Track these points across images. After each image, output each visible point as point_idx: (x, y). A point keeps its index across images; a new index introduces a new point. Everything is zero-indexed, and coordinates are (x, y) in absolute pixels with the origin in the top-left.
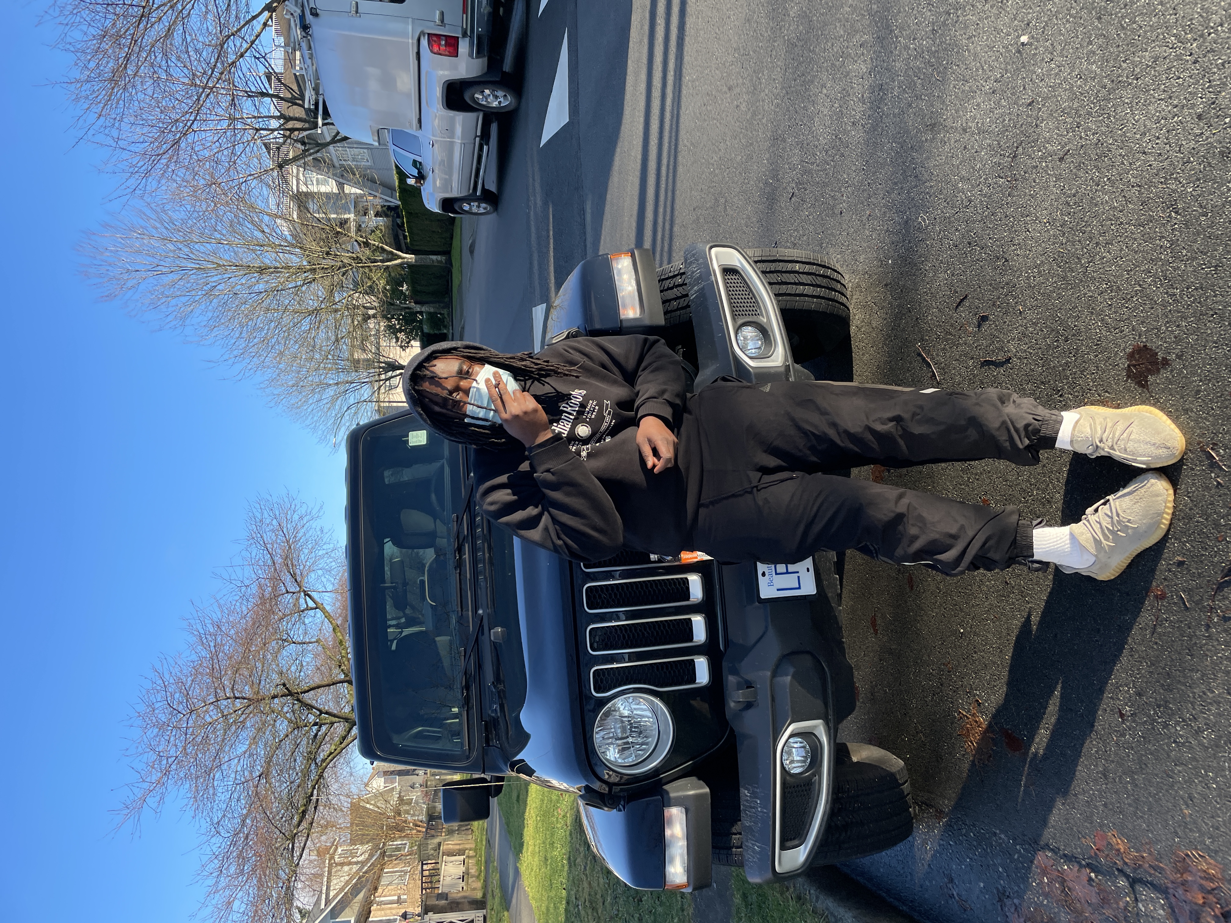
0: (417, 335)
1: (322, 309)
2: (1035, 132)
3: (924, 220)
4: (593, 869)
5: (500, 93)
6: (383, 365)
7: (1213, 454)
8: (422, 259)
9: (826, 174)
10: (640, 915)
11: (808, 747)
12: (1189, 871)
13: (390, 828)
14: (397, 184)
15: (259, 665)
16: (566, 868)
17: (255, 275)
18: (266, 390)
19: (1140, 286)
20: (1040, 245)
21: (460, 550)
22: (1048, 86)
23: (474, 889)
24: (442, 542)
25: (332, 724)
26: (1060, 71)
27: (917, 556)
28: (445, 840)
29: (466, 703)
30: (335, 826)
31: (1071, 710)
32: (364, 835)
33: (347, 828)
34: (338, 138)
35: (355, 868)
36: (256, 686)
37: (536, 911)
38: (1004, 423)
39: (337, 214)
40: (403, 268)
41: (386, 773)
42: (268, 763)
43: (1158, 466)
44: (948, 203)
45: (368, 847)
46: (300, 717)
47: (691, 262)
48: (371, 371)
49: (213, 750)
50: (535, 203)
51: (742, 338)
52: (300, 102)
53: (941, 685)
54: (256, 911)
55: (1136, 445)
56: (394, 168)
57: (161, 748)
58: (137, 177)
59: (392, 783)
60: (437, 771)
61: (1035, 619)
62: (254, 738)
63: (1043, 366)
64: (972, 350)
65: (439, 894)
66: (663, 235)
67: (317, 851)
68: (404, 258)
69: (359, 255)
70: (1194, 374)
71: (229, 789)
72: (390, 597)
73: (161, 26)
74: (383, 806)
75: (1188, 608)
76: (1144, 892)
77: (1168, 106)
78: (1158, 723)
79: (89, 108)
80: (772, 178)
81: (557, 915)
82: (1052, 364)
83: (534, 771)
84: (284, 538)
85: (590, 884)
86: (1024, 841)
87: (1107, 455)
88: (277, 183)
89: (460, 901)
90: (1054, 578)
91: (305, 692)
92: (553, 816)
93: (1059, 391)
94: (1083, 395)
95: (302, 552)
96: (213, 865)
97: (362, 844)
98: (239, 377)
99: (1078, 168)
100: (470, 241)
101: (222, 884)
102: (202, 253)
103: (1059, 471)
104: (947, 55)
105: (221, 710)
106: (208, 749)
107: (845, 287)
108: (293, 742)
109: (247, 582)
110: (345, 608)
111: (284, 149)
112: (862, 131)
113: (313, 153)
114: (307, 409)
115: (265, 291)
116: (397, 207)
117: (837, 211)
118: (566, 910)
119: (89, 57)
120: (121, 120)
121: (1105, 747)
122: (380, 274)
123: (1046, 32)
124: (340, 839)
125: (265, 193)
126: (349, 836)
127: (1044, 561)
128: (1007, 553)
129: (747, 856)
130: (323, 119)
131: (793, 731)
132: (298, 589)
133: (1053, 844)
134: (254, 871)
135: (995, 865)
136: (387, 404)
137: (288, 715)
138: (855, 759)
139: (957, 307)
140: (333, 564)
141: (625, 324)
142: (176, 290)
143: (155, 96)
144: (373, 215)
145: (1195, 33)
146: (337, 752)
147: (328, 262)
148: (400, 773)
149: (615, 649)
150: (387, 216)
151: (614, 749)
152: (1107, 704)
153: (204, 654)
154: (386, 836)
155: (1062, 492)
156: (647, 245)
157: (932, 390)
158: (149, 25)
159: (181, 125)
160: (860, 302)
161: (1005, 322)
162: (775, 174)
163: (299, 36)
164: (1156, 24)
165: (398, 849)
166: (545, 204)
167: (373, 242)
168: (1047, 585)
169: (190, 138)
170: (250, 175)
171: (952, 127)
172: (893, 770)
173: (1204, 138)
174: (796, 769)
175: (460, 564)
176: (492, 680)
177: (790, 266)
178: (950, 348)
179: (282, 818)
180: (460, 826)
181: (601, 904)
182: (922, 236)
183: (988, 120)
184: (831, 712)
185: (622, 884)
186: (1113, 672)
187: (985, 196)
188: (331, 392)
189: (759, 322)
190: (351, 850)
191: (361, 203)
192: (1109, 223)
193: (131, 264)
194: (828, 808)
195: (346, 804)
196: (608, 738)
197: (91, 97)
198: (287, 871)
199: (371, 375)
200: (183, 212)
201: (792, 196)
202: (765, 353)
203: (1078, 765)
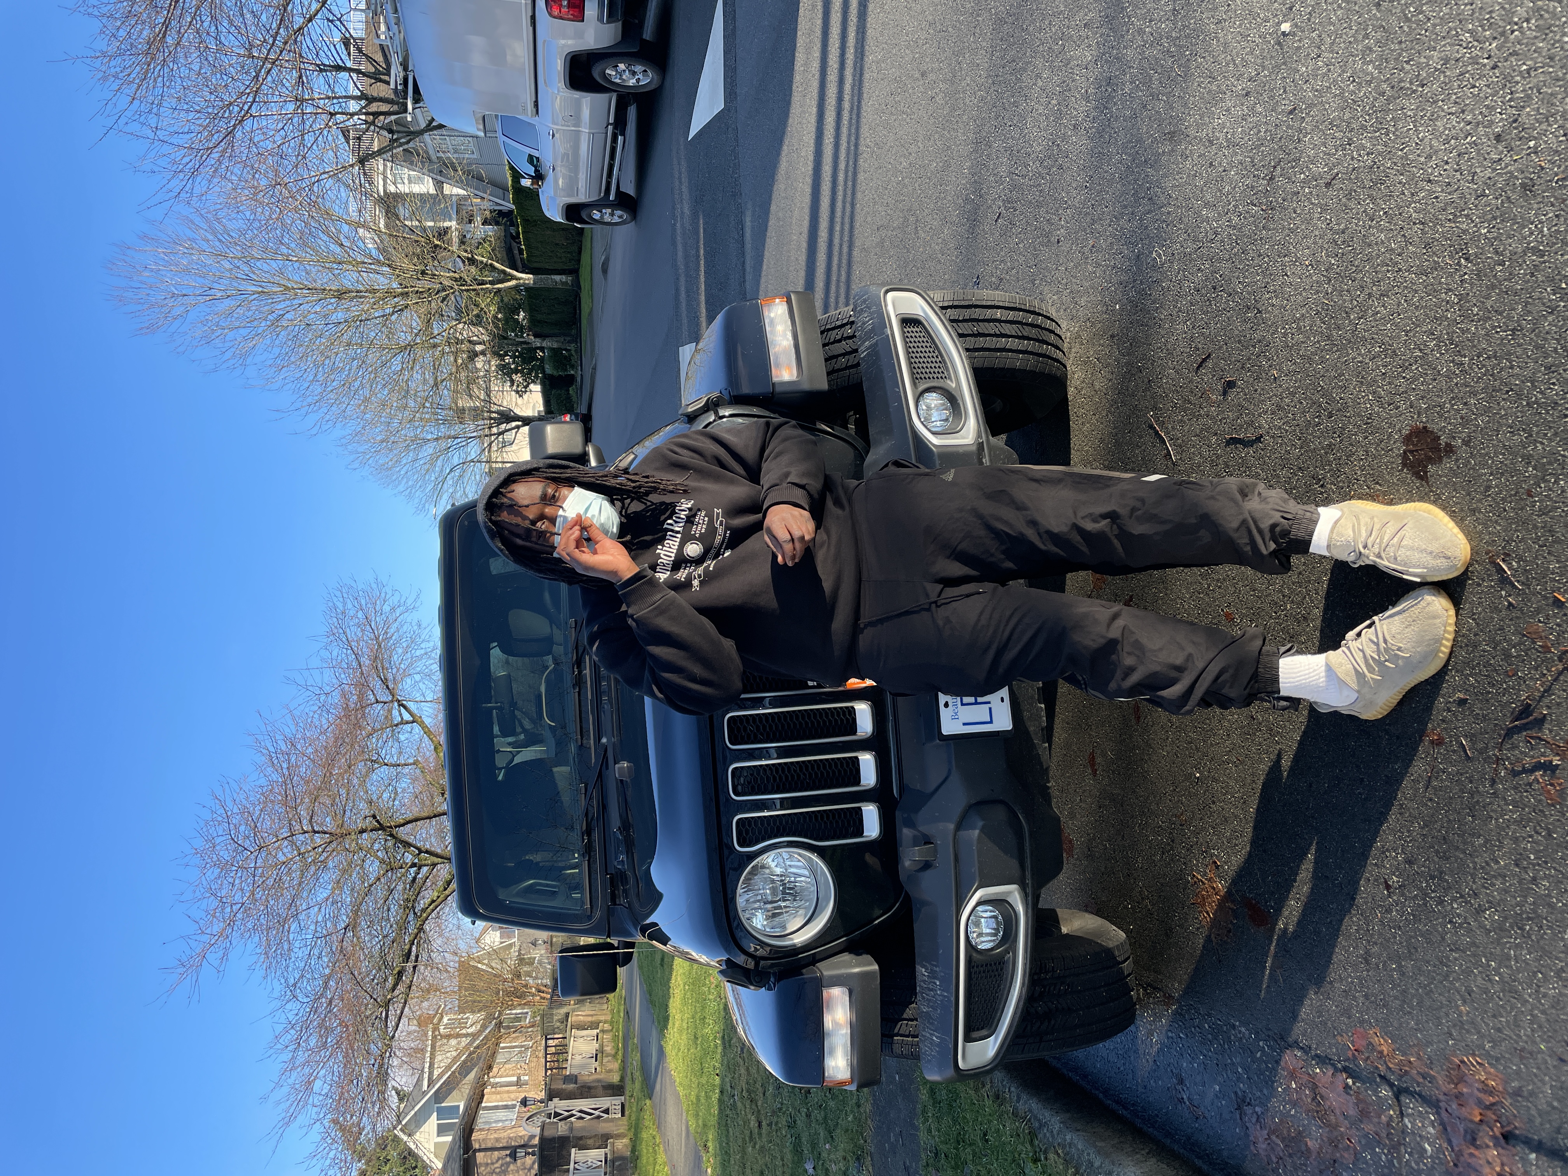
0: (537, 377)
1: (417, 344)
2: (1296, 148)
3: (1159, 256)
5: (639, 68)
6: (494, 415)
7: (1504, 566)
8: (541, 280)
9: (1041, 191)
10: (808, 1109)
11: (1000, 917)
12: (1465, 1081)
13: (508, 993)
14: (510, 183)
15: (343, 792)
16: (720, 1050)
17: (332, 301)
18: (349, 447)
19: (1420, 350)
20: (1300, 294)
21: (579, 663)
22: (1313, 90)
23: (610, 1071)
24: (560, 650)
25: (434, 865)
26: (1329, 70)
27: (1133, 691)
28: (574, 1011)
29: (588, 850)
30: (439, 990)
31: (1327, 877)
32: (475, 1002)
33: (454, 992)
34: (434, 124)
35: (465, 1041)
36: (339, 817)
37: (683, 1099)
38: (1244, 522)
39: (435, 222)
40: (519, 291)
42: (356, 913)
43: (1436, 579)
44: (1189, 235)
45: (481, 1016)
46: (394, 857)
47: (862, 310)
48: (480, 423)
49: (288, 895)
50: (683, 213)
51: (924, 407)
52: (386, 78)
53: (1173, 841)
54: (343, 1093)
55: (1408, 553)
56: (506, 165)
57: (223, 893)
58: (181, 176)
59: (509, 937)
60: (553, 933)
61: (1286, 763)
62: (338, 882)
63: (1301, 448)
64: (1215, 423)
65: (566, 1076)
66: (840, 260)
67: (418, 1020)
68: (519, 279)
69: (462, 275)
70: (1484, 465)
71: (308, 943)
74: (499, 967)
75: (1469, 758)
76: (1411, 1105)
77: (1459, 123)
78: (1431, 898)
79: (120, 88)
80: (974, 193)
81: (709, 1106)
82: (1312, 446)
83: (669, 939)
84: (372, 636)
85: (748, 1069)
86: (1269, 1036)
87: (1372, 563)
88: (358, 183)
89: (592, 1085)
90: (1308, 715)
91: (399, 826)
93: (1320, 480)
94: (1348, 486)
95: (394, 652)
96: (289, 1037)
97: (473, 1012)
98: (314, 431)
99: (1349, 196)
100: (603, 258)
101: (301, 1059)
102: (265, 272)
103: (1318, 581)
104: (1191, 43)
105: (297, 847)
106: (282, 895)
107: (1061, 338)
108: (386, 887)
109: (327, 689)
111: (366, 138)
112: (1086, 137)
113: (403, 144)
114: (399, 471)
115: (345, 322)
116: (511, 212)
117: (1054, 239)
118: (719, 1100)
119: (118, 24)
120: (160, 105)
121: (1368, 925)
122: (488, 300)
123: (1313, 20)
124: (445, 1006)
125: (343, 194)
126: (457, 1002)
127: (1294, 696)
128: (1245, 689)
129: (924, 1048)
130: (414, 101)
131: (981, 898)
132: (390, 698)
133: (1304, 1042)
134: (339, 1044)
135: (1233, 1064)
137: (379, 854)
138: (1064, 930)
139: (1198, 368)
141: (778, 389)
142: (233, 319)
143: (204, 71)
144: (480, 223)
145: (1495, 30)
146: (440, 900)
147: (424, 284)
149: (763, 794)
150: (497, 223)
151: (762, 915)
152: (1370, 872)
153: (275, 776)
154: (503, 1003)
155: (1321, 606)
157: (1157, 477)
159: (236, 109)
160: (1081, 357)
161: (1256, 391)
162: (977, 186)
164: (1447, 16)
165: (517, 1019)
166: (695, 216)
167: (479, 258)
168: (1300, 725)
169: (248, 124)
170: (324, 173)
171: (1196, 137)
172: (1111, 945)
173: (1503, 165)
174: (985, 943)
175: (579, 682)
176: (618, 824)
177: (989, 313)
178: (1189, 420)
179: (373, 980)
182: (1156, 276)
183: (1240, 130)
184: (1028, 874)
185: (774, 1080)
186: (1378, 833)
187: (1234, 228)
188: (429, 449)
189: (946, 387)
190: (460, 1019)
191: (464, 207)
192: (1385, 268)
193: (178, 286)
194: (1024, 992)
195: (452, 963)
196: (755, 902)
197: (121, 75)
198: (380, 1044)
199: (480, 428)
200: (241, 221)
201: (998, 217)
202: (953, 427)
203: (1334, 946)
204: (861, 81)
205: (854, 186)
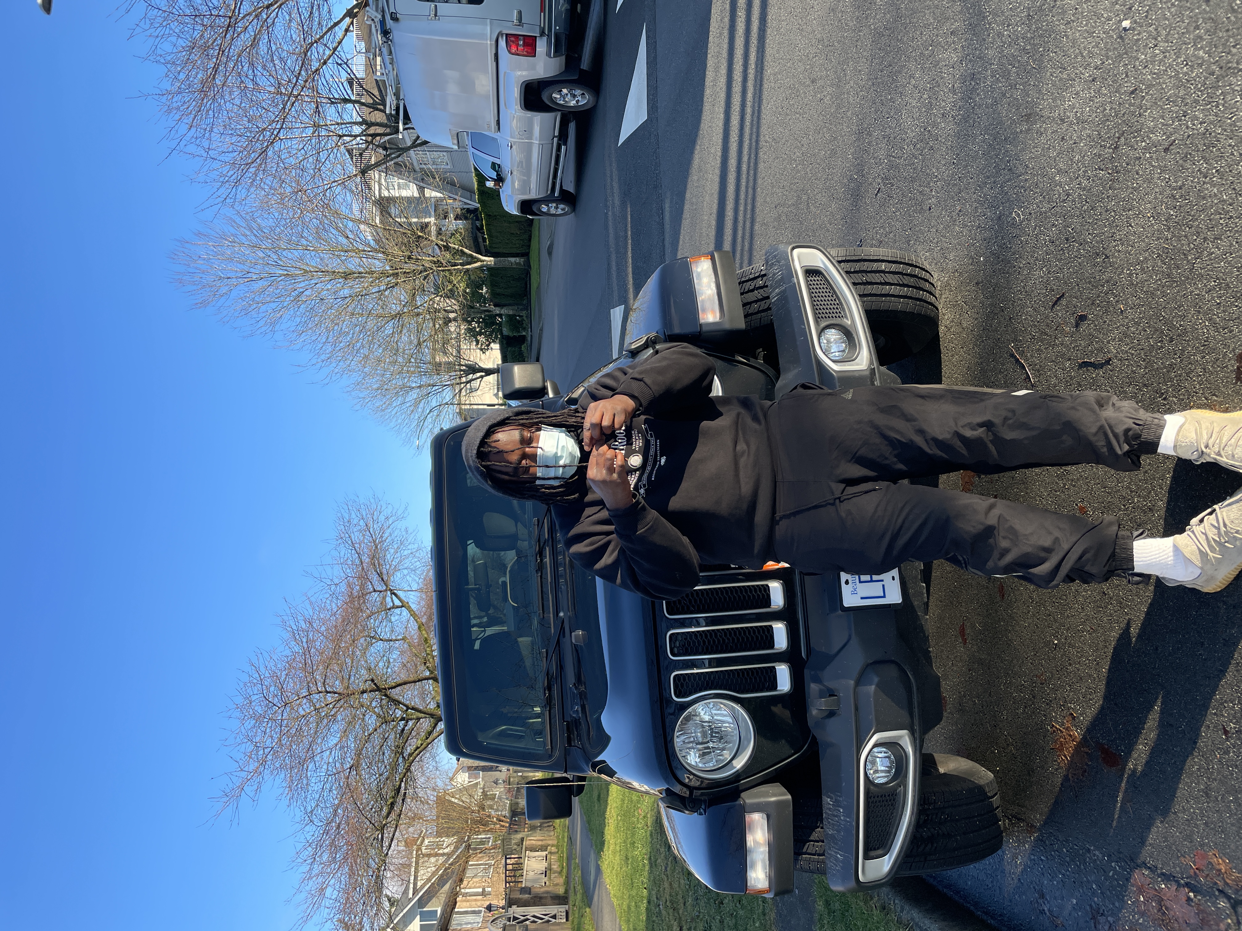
0: (496, 337)
1: (404, 313)
2: (1138, 122)
3: (1018, 215)
4: (673, 871)
5: (578, 92)
6: (464, 368)
8: (500, 261)
9: (914, 169)
10: (721, 917)
11: (892, 757)
13: (475, 822)
14: (476, 186)
15: (348, 661)
16: (647, 868)
17: (340, 281)
18: (353, 393)
20: (1143, 241)
21: (541, 553)
22: (1152, 73)
23: (557, 885)
24: (524, 545)
25: (418, 719)
26: (1165, 57)
27: (1007, 569)
28: (528, 836)
29: (549, 703)
30: (422, 818)
31: (1171, 725)
32: (449, 828)
33: (434, 821)
34: (418, 142)
35: (441, 859)
36: (346, 681)
37: (617, 908)
38: (1101, 427)
39: (418, 218)
40: (483, 271)
41: (470, 768)
42: (359, 754)
44: (1044, 197)
45: (453, 839)
46: (388, 713)
47: (772, 263)
48: (452, 374)
49: (306, 742)
50: (614, 203)
51: (825, 341)
52: (382, 107)
53: (1034, 697)
54: (348, 898)
56: (473, 170)
57: (258, 739)
58: (227, 186)
59: (476, 778)
60: (519, 768)
61: (1134, 631)
62: (345, 731)
63: (1146, 368)
64: (1068, 351)
65: (522, 888)
66: (744, 234)
67: (405, 842)
68: (483, 261)
69: (439, 259)
71: (322, 780)
72: (474, 598)
73: (247, 35)
74: (467, 800)
79: (181, 119)
80: (857, 173)
81: (639, 914)
82: (1156, 366)
83: (615, 773)
84: (371, 539)
85: (671, 884)
86: (1120, 858)
87: (1213, 461)
88: (360, 189)
89: (542, 895)
90: (1155, 589)
91: (392, 688)
92: (634, 816)
93: (1163, 394)
94: (1188, 398)
95: (388, 552)
96: (307, 853)
97: (448, 836)
98: (326, 381)
99: (1185, 159)
100: (549, 243)
101: (315, 872)
102: (289, 259)
103: (1163, 478)
104: (1044, 41)
105: (313, 704)
106: (302, 741)
107: (934, 286)
108: (382, 736)
109: (336, 581)
110: (429, 607)
111: (366, 154)
112: (953, 123)
113: (395, 158)
114: (391, 412)
115: (350, 296)
116: (476, 209)
117: (925, 207)
118: (647, 909)
119: (179, 69)
120: (211, 131)
121: (1208, 764)
122: (460, 277)
123: (1149, 17)
124: (427, 831)
125: (349, 198)
126: (435, 828)
127: (1145, 573)
128: (1104, 567)
129: (829, 864)
130: (404, 124)
131: (877, 741)
132: (384, 588)
133: (1151, 862)
134: (345, 859)
135: (1088, 881)
136: (468, 407)
137: (376, 710)
138: (942, 770)
139: (1053, 306)
140: (418, 563)
141: (704, 329)
142: (265, 296)
143: (243, 105)
144: (453, 219)
146: (423, 746)
147: (410, 267)
148: (484, 769)
149: (695, 655)
150: (466, 218)
151: (695, 754)
152: (1210, 721)
153: (296, 649)
154: (471, 830)
155: (1165, 499)
156: (727, 246)
157: (1024, 392)
158: (236, 35)
159: (268, 133)
160: (950, 302)
161: (1105, 322)
162: (860, 168)
163: (380, 42)
165: (482, 842)
166: (623, 203)
167: (452, 245)
168: (1147, 596)
169: (277, 145)
170: (334, 182)
171: (1049, 117)
172: (982, 782)
174: (880, 779)
175: (541, 568)
176: (573, 681)
177: (875, 266)
178: (1046, 348)
179: (372, 809)
180: (542, 824)
181: (682, 905)
182: (1016, 232)
183: (1088, 109)
184: (916, 722)
185: (703, 886)
186: (1218, 687)
187: (1084, 189)
188: (414, 395)
189: (843, 324)
190: (438, 842)
191: (441, 207)
192: (1218, 217)
193: (223, 271)
194: (913, 819)
195: (432, 796)
196: (689, 743)
197: (182, 108)
198: (377, 860)
199: (452, 378)
200: (271, 220)
201: (878, 192)
202: (849, 356)
203: (1178, 783)
204: (761, 90)
205: (755, 174)
